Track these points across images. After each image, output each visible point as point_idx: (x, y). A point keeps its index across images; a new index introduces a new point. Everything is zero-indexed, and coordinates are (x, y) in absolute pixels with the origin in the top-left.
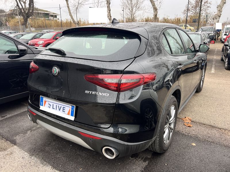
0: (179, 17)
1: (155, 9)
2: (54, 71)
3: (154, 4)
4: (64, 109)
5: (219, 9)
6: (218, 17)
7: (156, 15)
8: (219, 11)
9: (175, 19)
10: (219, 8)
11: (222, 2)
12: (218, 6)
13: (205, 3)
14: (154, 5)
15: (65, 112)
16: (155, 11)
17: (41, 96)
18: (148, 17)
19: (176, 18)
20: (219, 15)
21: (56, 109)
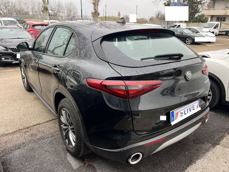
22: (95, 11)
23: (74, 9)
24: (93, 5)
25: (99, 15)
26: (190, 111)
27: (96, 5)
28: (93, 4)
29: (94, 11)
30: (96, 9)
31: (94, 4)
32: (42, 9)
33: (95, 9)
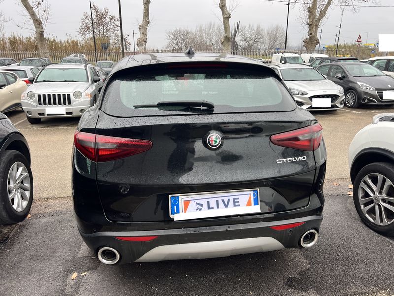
0: (74, 39)
1: (38, 23)
2: (212, 141)
3: (34, 12)
4: (236, 201)
5: (142, 32)
6: (144, 43)
7: (41, 34)
8: (143, 33)
9: (68, 42)
10: (143, 30)
11: (144, 21)
12: (140, 26)
13: (111, 19)
14: (33, 15)
15: (239, 205)
16: (38, 26)
17: (170, 196)
18: (14, 37)
19: (70, 41)
20: (145, 40)
21: (218, 207)
22: (310, 38)
23: (282, 36)
24: (307, 28)
25: (318, 43)
26: (226, 206)
27: (314, 27)
28: (308, 24)
29: (308, 37)
30: (313, 34)
31: (310, 25)
32: (222, 41)
33: (311, 34)
